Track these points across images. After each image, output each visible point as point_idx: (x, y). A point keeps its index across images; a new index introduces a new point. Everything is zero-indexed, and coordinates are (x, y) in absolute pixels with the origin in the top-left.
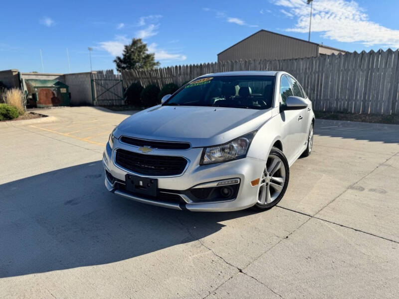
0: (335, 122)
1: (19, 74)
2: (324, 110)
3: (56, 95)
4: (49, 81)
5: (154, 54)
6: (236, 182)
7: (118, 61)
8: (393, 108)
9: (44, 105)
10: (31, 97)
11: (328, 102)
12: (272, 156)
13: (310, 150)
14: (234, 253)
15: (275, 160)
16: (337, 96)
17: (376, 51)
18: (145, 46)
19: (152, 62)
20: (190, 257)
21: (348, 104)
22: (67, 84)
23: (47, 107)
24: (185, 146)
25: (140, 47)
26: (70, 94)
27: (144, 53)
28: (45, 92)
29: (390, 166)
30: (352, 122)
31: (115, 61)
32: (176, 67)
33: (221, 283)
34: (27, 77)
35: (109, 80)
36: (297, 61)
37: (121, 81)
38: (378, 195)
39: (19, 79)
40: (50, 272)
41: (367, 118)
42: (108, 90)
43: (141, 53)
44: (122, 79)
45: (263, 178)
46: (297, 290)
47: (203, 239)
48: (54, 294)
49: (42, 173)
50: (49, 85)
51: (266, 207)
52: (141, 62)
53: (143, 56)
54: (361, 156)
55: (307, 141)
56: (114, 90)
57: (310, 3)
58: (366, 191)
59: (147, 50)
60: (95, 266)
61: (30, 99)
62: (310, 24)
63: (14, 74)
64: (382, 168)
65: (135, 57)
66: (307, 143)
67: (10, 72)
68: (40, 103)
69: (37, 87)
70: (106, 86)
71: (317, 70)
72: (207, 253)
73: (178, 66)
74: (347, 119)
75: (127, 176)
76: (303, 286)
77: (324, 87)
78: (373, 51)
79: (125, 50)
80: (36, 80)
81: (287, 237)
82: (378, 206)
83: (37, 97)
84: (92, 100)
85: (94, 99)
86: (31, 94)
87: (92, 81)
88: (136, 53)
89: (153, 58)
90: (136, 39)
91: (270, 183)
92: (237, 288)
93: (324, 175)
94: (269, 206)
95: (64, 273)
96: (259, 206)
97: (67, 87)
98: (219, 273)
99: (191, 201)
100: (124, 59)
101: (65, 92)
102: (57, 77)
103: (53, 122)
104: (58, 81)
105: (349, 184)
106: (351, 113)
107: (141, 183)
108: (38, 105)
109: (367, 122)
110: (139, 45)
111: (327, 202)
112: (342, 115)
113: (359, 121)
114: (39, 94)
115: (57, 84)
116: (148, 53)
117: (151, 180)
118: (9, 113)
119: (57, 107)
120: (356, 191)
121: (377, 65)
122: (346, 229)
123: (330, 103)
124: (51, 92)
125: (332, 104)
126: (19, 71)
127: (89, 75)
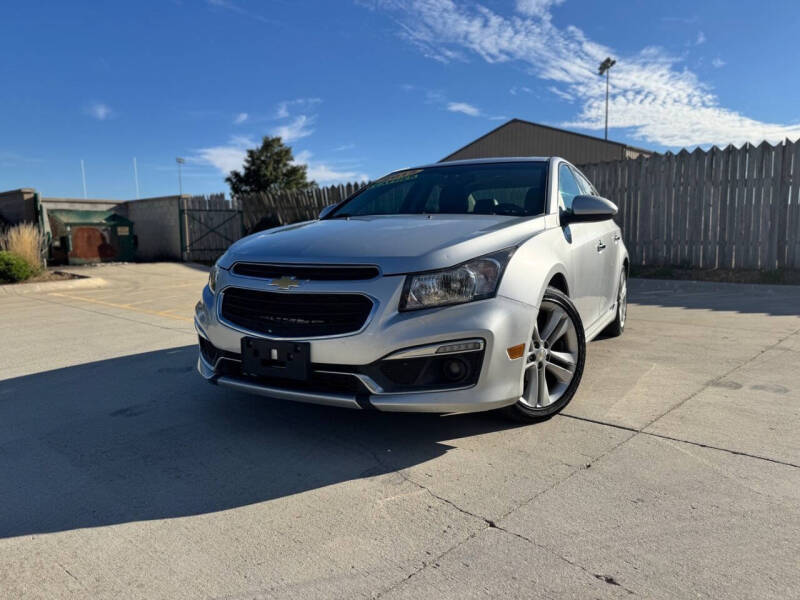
0: (667, 283)
1: (35, 198)
2: (644, 263)
3: (108, 241)
4: (96, 212)
5: (305, 167)
6: (477, 346)
7: (234, 180)
8: (781, 256)
9: (83, 260)
10: (57, 243)
11: (651, 247)
12: (548, 305)
13: (622, 324)
14: (475, 494)
15: (555, 314)
16: (669, 235)
17: (738, 146)
18: (288, 152)
19: (301, 181)
20: (378, 501)
21: (690, 251)
22: (132, 218)
23: (90, 264)
24: (368, 273)
25: (278, 154)
26: (135, 238)
27: (285, 165)
28: (86, 235)
29: (789, 350)
30: (700, 283)
31: (228, 180)
32: (349, 185)
33: (449, 547)
34: (52, 206)
35: (216, 211)
36: (586, 168)
37: (239, 212)
38: (772, 395)
39: (36, 208)
40: (69, 532)
41: (731, 274)
42: (212, 230)
43: (281, 165)
44: (241, 209)
45: (530, 350)
46: (619, 557)
47: (406, 470)
48: (73, 572)
49: (68, 365)
50: (95, 220)
51: (540, 414)
52: (279, 181)
53: (284, 171)
54: (726, 335)
55: (616, 303)
56: (226, 229)
57: (605, 74)
58: (746, 389)
59: (292, 159)
60: (169, 520)
61: (56, 248)
62: (607, 113)
63: (26, 197)
64: (773, 353)
65: (268, 172)
66: (616, 307)
67: (19, 193)
68: (75, 255)
69: (71, 225)
70: (210, 223)
71: (626, 186)
72: (415, 494)
73: (353, 184)
74: (690, 278)
75: (245, 341)
76: (632, 549)
77: (642, 219)
78: (733, 147)
79: (249, 159)
80: (68, 211)
81: (589, 466)
82: (773, 413)
83: (71, 243)
84: (179, 250)
85: (183, 249)
86: (58, 238)
87: (182, 212)
88: (269, 164)
89: (304, 174)
90: (270, 139)
91: (546, 363)
92: (484, 554)
93: (655, 364)
94: (546, 413)
95: (99, 534)
96: (524, 410)
97: (131, 225)
98: (445, 528)
99: (380, 389)
100: (246, 175)
101: (127, 234)
102: (112, 206)
103: (99, 288)
104: (113, 213)
105: (709, 378)
106: (697, 267)
107: (275, 353)
108: (71, 260)
109: (731, 282)
110: (277, 149)
111: (667, 407)
112: (680, 272)
113: (715, 281)
114: (75, 238)
115: (113, 218)
116: (293, 164)
117: (296, 344)
118: (10, 270)
119: (109, 264)
120: (724, 389)
121: (743, 175)
122: (714, 452)
123: (654, 249)
124: (98, 234)
125: (658, 251)
126: (36, 192)
127: (175, 202)
